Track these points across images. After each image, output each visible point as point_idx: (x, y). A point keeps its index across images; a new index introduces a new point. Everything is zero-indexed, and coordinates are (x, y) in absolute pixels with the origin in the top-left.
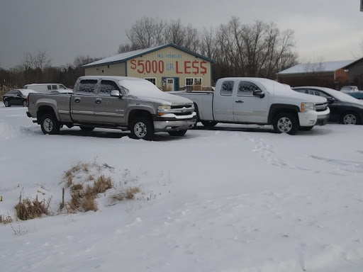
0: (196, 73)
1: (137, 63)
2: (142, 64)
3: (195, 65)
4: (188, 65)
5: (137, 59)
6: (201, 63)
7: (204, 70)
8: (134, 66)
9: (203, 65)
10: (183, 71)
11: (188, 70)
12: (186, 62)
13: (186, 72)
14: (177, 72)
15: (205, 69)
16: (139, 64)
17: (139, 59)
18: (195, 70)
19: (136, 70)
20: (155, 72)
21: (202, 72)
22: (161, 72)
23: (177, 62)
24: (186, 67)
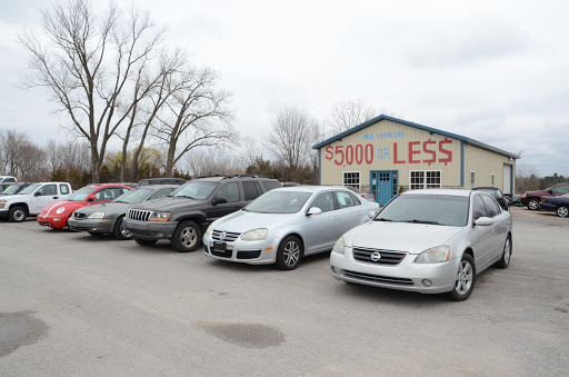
0: (429, 162)
1: (334, 151)
2: (341, 151)
3: (429, 147)
4: (415, 148)
5: (334, 145)
6: (441, 143)
7: (446, 156)
8: (330, 155)
9: (445, 146)
10: (407, 159)
11: (415, 157)
12: (411, 144)
13: (411, 161)
14: (396, 162)
15: (449, 153)
16: (337, 152)
17: (338, 144)
18: (430, 157)
19: (333, 160)
20: (359, 163)
21: (440, 161)
22: (369, 163)
23: (395, 145)
24: (411, 152)
